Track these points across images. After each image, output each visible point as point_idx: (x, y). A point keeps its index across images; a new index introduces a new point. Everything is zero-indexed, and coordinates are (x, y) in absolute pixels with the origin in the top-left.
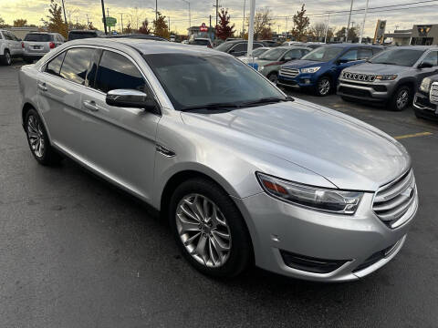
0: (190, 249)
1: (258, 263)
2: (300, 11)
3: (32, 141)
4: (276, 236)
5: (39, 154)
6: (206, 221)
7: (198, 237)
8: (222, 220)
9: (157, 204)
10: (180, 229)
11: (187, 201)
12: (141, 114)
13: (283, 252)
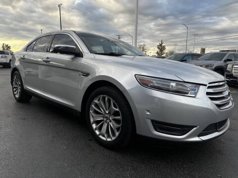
0: (97, 132)
1: (138, 132)
2: (160, 43)
3: (15, 89)
4: (148, 111)
5: (17, 96)
6: (107, 112)
7: (102, 124)
8: (116, 107)
9: (79, 109)
10: (92, 120)
11: (96, 101)
12: (73, 59)
13: (153, 121)
